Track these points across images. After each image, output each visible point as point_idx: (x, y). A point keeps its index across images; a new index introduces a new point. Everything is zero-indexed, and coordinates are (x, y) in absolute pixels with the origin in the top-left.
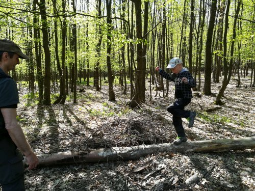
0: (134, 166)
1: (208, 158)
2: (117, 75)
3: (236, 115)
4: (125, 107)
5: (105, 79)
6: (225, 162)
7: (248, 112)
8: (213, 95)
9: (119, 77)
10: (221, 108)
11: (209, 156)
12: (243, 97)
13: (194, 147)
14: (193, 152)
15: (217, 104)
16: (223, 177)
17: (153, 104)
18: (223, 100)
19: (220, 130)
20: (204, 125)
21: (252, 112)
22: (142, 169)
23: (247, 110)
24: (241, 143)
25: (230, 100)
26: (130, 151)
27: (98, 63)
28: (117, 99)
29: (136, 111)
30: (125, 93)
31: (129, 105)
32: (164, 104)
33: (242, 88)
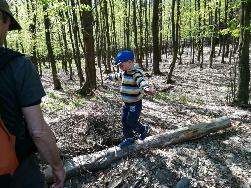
0: (107, 180)
1: (188, 150)
2: (58, 59)
3: (189, 92)
4: (76, 96)
5: (44, 64)
6: (205, 150)
7: (197, 88)
8: (162, 74)
9: (61, 61)
10: (173, 87)
11: (187, 145)
12: (188, 74)
13: (171, 139)
14: (170, 144)
15: (168, 83)
16: (211, 171)
17: (106, 89)
18: (173, 79)
19: (183, 111)
20: (166, 108)
21: (201, 87)
22: (119, 183)
23: (196, 86)
24: (215, 125)
25: (178, 77)
26: (99, 159)
27: (35, 46)
28: (63, 86)
29: (89, 100)
30: (71, 79)
31: (80, 93)
32: (117, 88)
33: (184, 65)
